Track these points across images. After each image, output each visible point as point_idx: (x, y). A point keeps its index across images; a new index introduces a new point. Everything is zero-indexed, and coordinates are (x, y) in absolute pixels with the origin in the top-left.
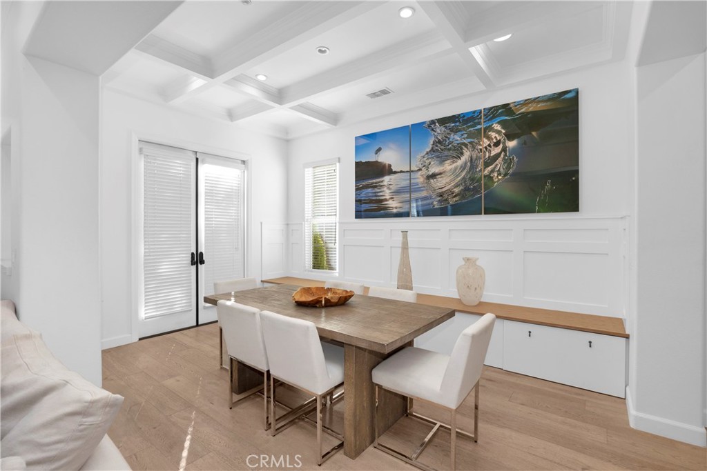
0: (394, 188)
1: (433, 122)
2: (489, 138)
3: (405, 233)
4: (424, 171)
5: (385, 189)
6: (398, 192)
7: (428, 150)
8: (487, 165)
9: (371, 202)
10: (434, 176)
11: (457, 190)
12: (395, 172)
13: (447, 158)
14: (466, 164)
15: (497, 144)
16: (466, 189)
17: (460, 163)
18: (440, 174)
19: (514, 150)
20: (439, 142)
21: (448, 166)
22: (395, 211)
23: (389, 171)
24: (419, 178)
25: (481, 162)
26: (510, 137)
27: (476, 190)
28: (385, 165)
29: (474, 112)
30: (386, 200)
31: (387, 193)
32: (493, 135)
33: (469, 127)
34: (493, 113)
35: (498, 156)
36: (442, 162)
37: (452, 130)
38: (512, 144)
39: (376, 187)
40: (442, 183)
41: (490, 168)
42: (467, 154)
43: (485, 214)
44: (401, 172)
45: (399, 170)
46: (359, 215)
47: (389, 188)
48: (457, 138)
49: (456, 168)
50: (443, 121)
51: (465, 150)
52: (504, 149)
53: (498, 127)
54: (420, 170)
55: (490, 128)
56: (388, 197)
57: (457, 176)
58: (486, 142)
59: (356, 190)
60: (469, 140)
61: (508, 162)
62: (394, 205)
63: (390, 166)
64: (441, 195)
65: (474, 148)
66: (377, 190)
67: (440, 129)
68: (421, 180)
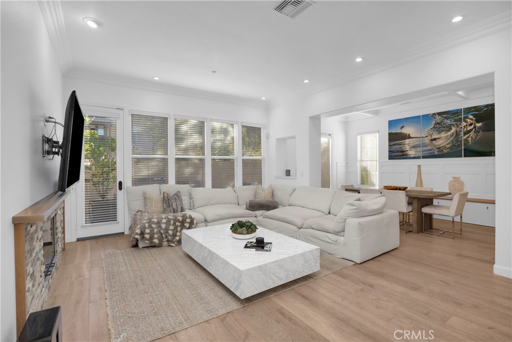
0: (411, 145)
1: (434, 114)
2: (466, 122)
3: (419, 167)
4: (429, 137)
5: (406, 145)
6: (414, 147)
7: (432, 127)
8: (465, 134)
9: (398, 152)
10: (435, 139)
11: (448, 146)
12: (412, 138)
13: (443, 131)
14: (453, 134)
15: (471, 125)
16: (453, 145)
17: (449, 133)
18: (439, 138)
19: (480, 128)
20: (438, 123)
21: (443, 135)
22: (412, 156)
23: (409, 137)
24: (427, 141)
26: (478, 121)
28: (406, 134)
29: (458, 110)
30: (407, 151)
31: (407, 148)
32: (469, 120)
33: (455, 117)
34: (468, 110)
36: (440, 132)
37: (445, 118)
38: (479, 125)
39: (401, 144)
40: (439, 143)
41: (467, 136)
42: (454, 130)
43: (464, 157)
44: (416, 137)
45: (415, 136)
46: (391, 158)
47: (408, 145)
48: (448, 122)
49: (447, 136)
50: (440, 114)
51: (453, 127)
52: (475, 127)
53: (472, 117)
54: (427, 136)
55: (467, 117)
56: (408, 150)
57: (448, 139)
58: (464, 124)
59: (389, 146)
60: (455, 123)
62: (412, 153)
63: (409, 135)
64: (439, 148)
65: (458, 126)
66: (401, 146)
67: (438, 118)
68: (428, 141)
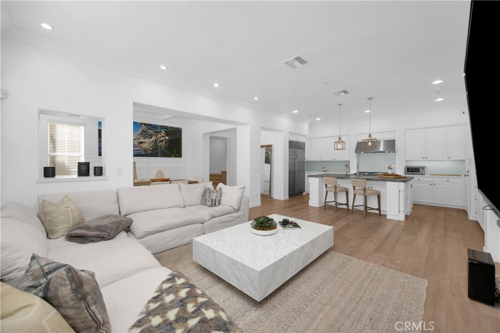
1: (141, 123)
2: (161, 134)
4: (138, 140)
7: (140, 133)
8: (160, 142)
10: (142, 143)
11: (150, 149)
13: (147, 137)
14: (153, 141)
15: (163, 137)
16: (154, 149)
17: (151, 140)
18: (144, 142)
19: (167, 140)
20: (144, 131)
21: (147, 140)
25: (158, 141)
26: (167, 136)
27: (157, 149)
29: (156, 125)
32: (162, 134)
33: (154, 129)
34: (162, 127)
35: (163, 140)
36: (145, 138)
37: (149, 128)
38: (167, 138)
40: (144, 146)
41: (161, 143)
42: (154, 138)
43: (160, 157)
48: (151, 132)
49: (150, 142)
50: (145, 124)
51: (153, 136)
52: (165, 139)
53: (163, 132)
54: (136, 139)
55: (161, 131)
57: (151, 144)
58: (160, 135)
60: (155, 133)
61: (166, 142)
64: (144, 150)
65: (156, 136)
67: (144, 127)
68: (137, 143)
